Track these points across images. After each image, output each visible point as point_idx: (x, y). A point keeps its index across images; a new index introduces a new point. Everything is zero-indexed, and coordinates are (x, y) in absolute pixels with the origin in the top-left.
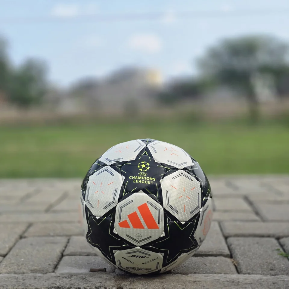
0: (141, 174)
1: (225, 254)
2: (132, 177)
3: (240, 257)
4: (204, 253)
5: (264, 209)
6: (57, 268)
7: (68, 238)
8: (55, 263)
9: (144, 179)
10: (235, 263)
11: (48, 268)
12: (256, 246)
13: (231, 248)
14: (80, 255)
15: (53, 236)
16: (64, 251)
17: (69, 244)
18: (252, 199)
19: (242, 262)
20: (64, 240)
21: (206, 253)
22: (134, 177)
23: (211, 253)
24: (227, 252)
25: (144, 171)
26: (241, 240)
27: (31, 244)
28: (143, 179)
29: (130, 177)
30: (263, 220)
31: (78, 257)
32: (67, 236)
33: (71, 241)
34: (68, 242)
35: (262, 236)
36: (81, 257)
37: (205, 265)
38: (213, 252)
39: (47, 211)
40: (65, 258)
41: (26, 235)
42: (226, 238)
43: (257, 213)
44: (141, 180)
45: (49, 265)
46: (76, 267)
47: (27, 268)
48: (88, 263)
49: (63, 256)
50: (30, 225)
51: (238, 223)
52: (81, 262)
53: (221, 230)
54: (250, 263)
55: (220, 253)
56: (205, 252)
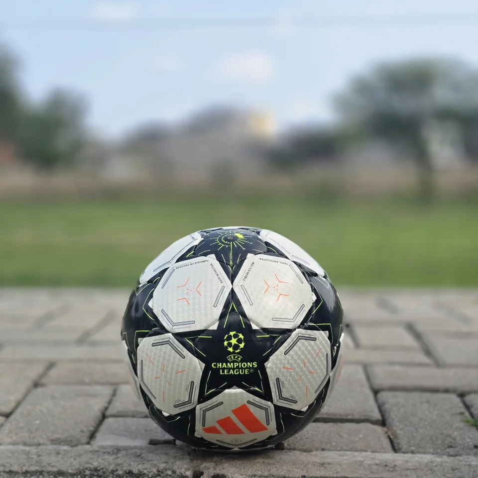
0: (231, 359)
1: (374, 419)
2: (217, 364)
3: (398, 424)
4: (338, 417)
5: (439, 346)
6: (95, 437)
7: (113, 387)
8: (92, 429)
9: (238, 367)
10: (389, 433)
11: (79, 436)
12: (426, 406)
13: (383, 409)
14: (133, 416)
15: (89, 384)
16: (106, 408)
17: (115, 399)
18: (420, 328)
19: (402, 432)
20: (107, 391)
21: (342, 417)
22: (221, 364)
23: (350, 417)
24: (377, 415)
25: (236, 351)
26: (401, 397)
27: (53, 397)
28: (235, 367)
29: (213, 364)
30: (439, 364)
31: (129, 420)
32: (112, 384)
33: (118, 393)
34: (114, 395)
35: (435, 390)
36: (135, 419)
37: (341, 436)
38: (353, 415)
39: (80, 342)
40: (109, 421)
41: (44, 381)
42: (376, 392)
43: (428, 352)
44: (234, 369)
45: (82, 431)
46: (126, 436)
47: (45, 436)
48: (146, 430)
49: (104, 417)
50: (51, 365)
51: (397, 368)
52: (134, 427)
53: (368, 378)
54: (415, 435)
55: (366, 418)
56: (340, 415)
